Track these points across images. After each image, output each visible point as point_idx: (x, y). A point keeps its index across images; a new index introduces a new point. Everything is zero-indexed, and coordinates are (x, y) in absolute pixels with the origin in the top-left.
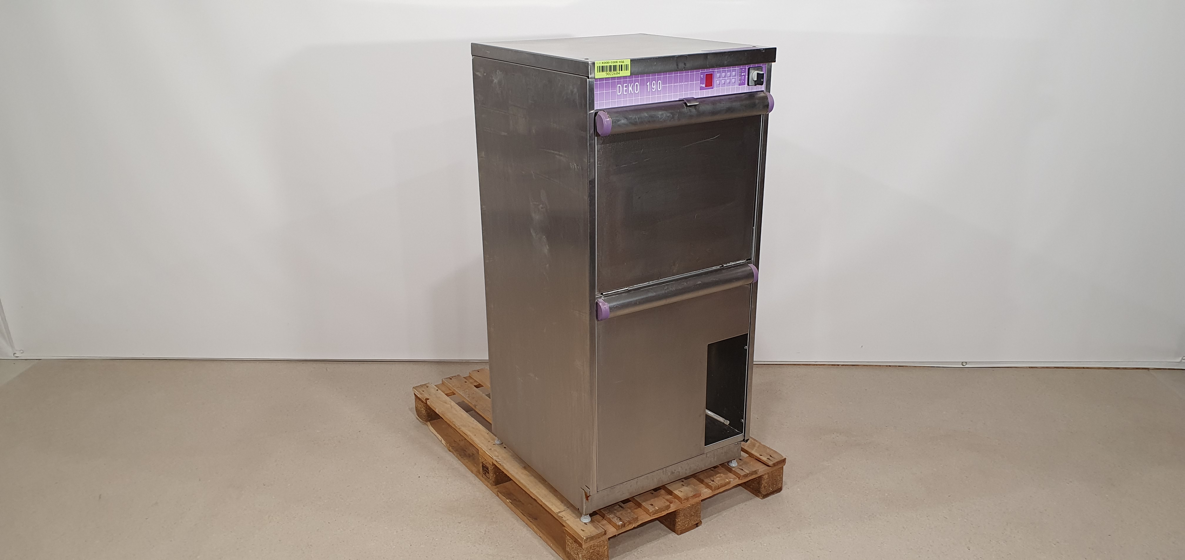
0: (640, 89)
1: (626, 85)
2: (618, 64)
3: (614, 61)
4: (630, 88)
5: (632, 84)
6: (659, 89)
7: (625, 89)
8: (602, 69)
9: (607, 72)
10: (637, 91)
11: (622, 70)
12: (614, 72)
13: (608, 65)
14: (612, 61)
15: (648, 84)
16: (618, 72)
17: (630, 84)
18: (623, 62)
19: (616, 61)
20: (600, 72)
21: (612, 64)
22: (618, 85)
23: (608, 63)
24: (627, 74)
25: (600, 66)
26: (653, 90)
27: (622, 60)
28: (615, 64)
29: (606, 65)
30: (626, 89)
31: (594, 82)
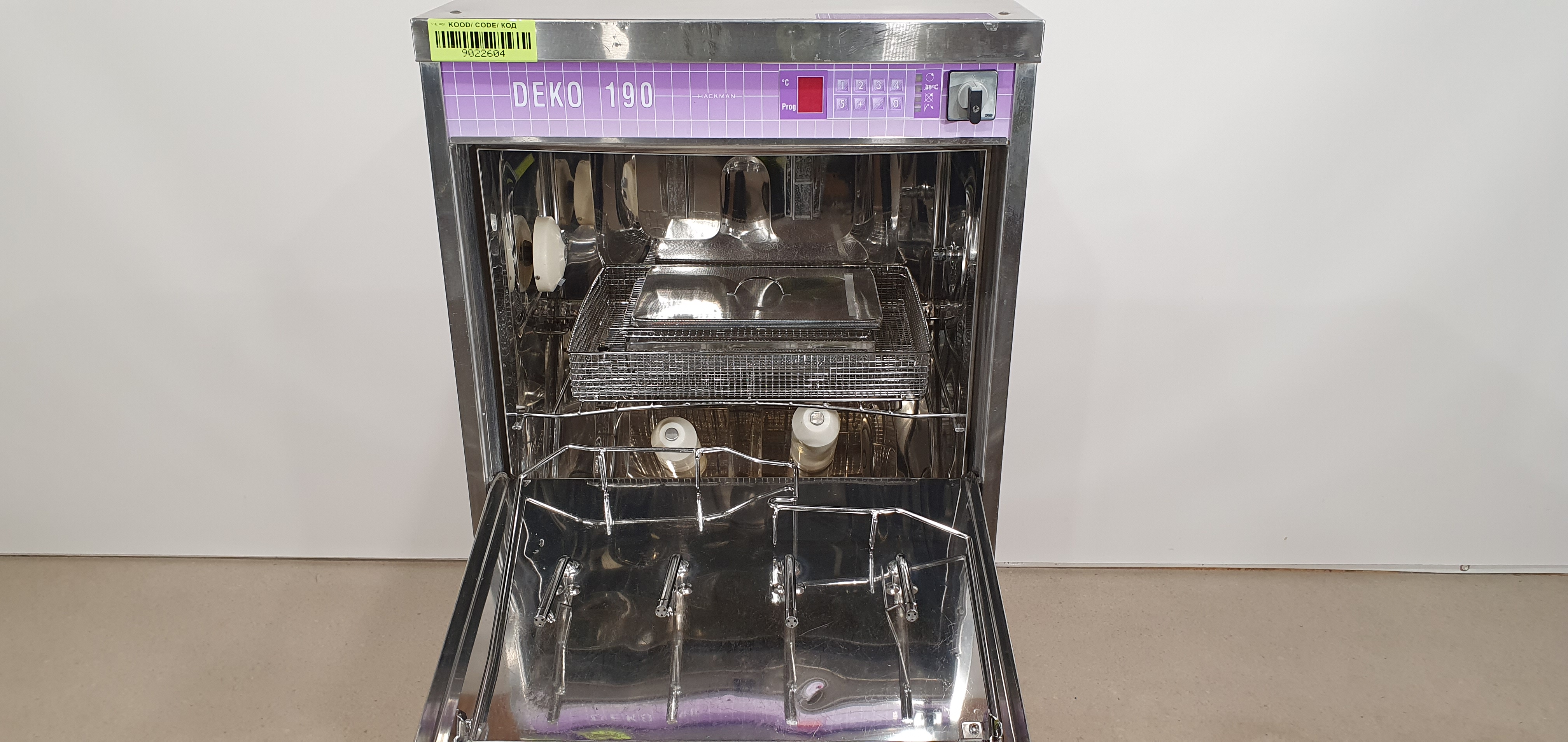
0: (584, 95)
1: (542, 84)
2: (498, 30)
3: (486, 21)
4: (554, 95)
5: (559, 84)
6: (647, 103)
7: (536, 94)
8: (452, 39)
9: (467, 49)
10: (575, 101)
11: (510, 47)
12: (487, 50)
13: (468, 30)
14: (480, 21)
15: (611, 87)
16: (500, 50)
17: (551, 84)
18: (514, 26)
19: (491, 21)
20: (444, 46)
21: (481, 30)
22: (515, 84)
24: (531, 55)
25: (443, 33)
26: (626, 104)
27: (511, 21)
28: (488, 30)
29: (461, 30)
30: (542, 94)
31: (437, 69)
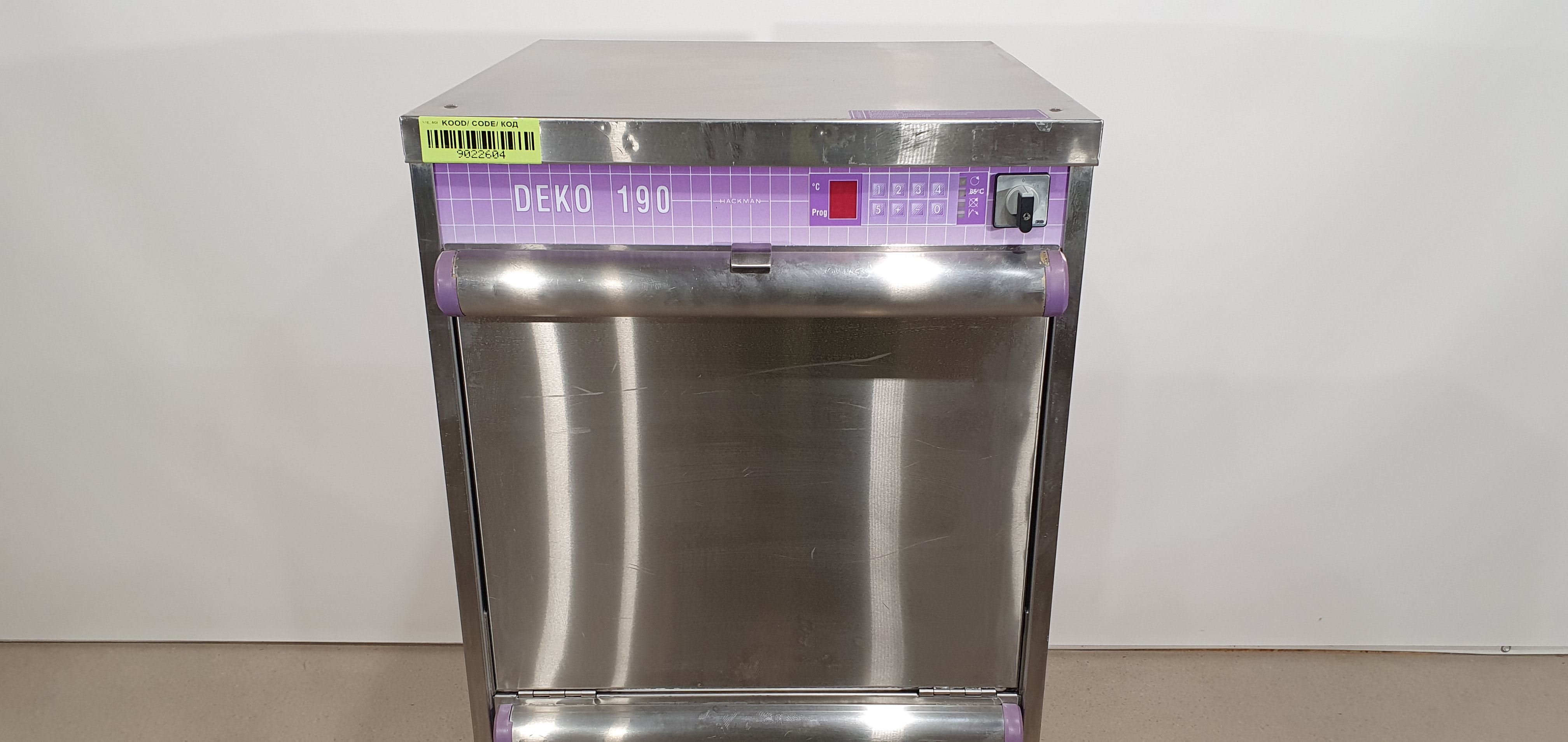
0: (594, 199)
1: (546, 187)
2: (497, 129)
3: (484, 119)
4: (560, 198)
5: (566, 187)
6: (663, 208)
7: (540, 197)
8: (446, 139)
9: (463, 150)
10: (584, 206)
11: (511, 147)
12: (485, 151)
13: (464, 129)
14: (478, 119)
15: (623, 191)
16: (500, 151)
17: (557, 187)
18: (515, 125)
19: (490, 120)
20: (437, 147)
21: (478, 129)
22: (517, 187)
23: (462, 123)
24: (536, 156)
25: (436, 132)
26: (640, 209)
27: (512, 120)
28: (486, 129)
29: (456, 129)
30: (547, 197)
31: (429, 170)
